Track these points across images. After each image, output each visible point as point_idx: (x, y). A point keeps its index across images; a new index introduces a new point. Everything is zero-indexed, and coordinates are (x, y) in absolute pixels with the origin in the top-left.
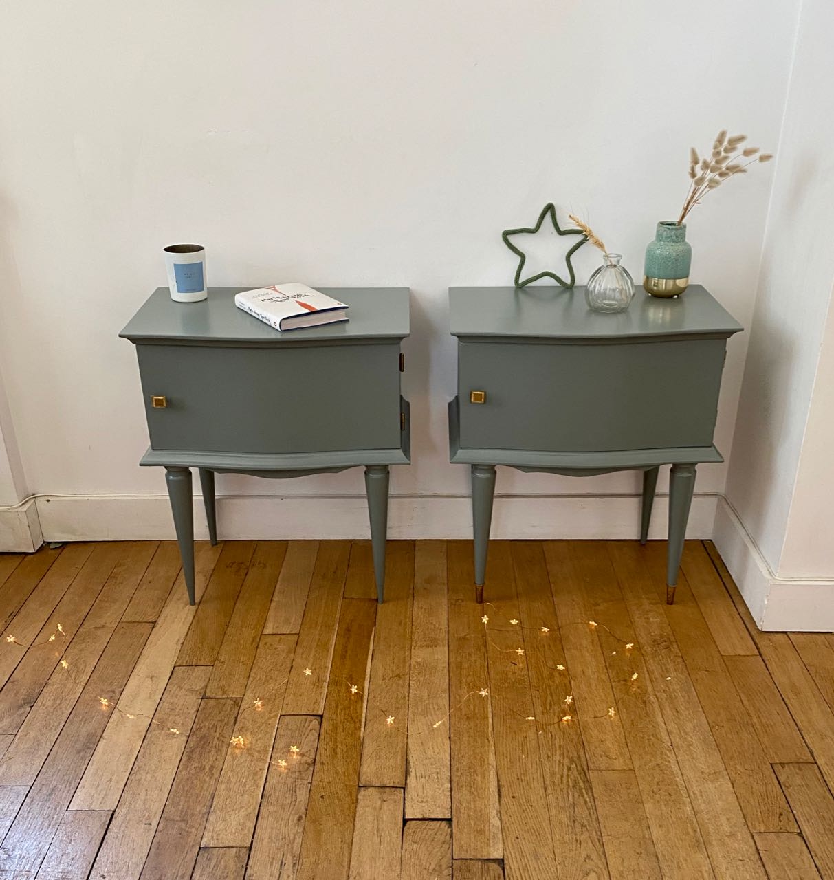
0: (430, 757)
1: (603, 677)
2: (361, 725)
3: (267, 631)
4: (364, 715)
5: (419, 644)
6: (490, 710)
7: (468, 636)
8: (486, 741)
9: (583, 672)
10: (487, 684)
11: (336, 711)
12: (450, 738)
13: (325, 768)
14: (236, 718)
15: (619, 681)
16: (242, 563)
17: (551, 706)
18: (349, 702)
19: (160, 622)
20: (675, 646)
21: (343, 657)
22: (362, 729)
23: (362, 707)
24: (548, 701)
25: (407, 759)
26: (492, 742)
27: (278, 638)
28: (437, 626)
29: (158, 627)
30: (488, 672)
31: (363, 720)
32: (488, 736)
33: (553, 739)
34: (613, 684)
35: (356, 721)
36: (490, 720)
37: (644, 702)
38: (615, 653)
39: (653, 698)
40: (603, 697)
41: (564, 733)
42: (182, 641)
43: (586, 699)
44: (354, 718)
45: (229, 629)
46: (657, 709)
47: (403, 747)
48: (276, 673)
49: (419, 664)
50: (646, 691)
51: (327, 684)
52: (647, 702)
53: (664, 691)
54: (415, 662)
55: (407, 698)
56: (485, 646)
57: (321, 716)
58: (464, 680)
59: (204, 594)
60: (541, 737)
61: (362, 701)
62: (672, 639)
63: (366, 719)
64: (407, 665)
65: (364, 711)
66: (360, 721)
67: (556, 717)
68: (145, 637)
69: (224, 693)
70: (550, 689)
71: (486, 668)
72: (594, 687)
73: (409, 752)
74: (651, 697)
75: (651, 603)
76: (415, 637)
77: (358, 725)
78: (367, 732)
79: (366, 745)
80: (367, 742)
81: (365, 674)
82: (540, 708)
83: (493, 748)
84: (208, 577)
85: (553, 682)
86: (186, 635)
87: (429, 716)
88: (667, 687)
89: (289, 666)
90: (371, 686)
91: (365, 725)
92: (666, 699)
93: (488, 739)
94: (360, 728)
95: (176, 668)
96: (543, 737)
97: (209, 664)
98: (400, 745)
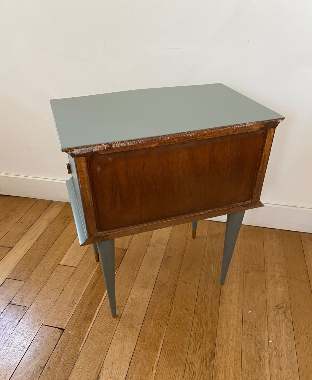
0: (113, 376)
1: (239, 329)
2: (83, 341)
3: (61, 263)
4: (87, 333)
5: (138, 284)
6: (161, 344)
7: (166, 284)
8: (151, 370)
9: (227, 324)
10: (166, 323)
11: (74, 327)
12: (130, 362)
13: (49, 372)
14: (19, 321)
15: (248, 335)
16: (69, 217)
17: (200, 348)
18: (83, 322)
19: (14, 248)
20: (289, 312)
21: (93, 288)
22: (82, 344)
23: (88, 327)
24: (199, 344)
25: (99, 375)
26: (154, 372)
27: (65, 268)
28: (152, 273)
29: (12, 250)
30: (170, 313)
31: (85, 338)
32: (153, 366)
33: (194, 376)
34: (244, 337)
35: (81, 337)
36: (159, 352)
37: (260, 357)
38: (250, 312)
39: (266, 354)
40: (235, 347)
41: (202, 373)
42: (18, 262)
43: (223, 346)
44: (81, 335)
45: (44, 257)
46: (267, 364)
47: (100, 364)
48: (54, 292)
49: (132, 299)
50: (264, 346)
51: (76, 306)
52: (262, 357)
53: (275, 348)
54: (131, 297)
55: (117, 325)
56: (174, 293)
57: (63, 330)
58: (154, 317)
59: (42, 234)
60: (186, 374)
61: (90, 322)
62: (289, 306)
63: (87, 337)
64: (126, 299)
65: (89, 330)
66: (83, 338)
67: (200, 358)
68: (3, 256)
69: (22, 301)
70: (203, 334)
71: (169, 310)
72: (230, 337)
73: (102, 369)
74: (266, 353)
75: (281, 276)
76: (137, 279)
77: (81, 340)
78: (84, 347)
79: (80, 358)
80: (81, 355)
81: (100, 302)
82: (193, 348)
83: (154, 377)
84: (49, 223)
85: (207, 328)
86: (22, 258)
87: (125, 342)
88: (278, 346)
89: (63, 289)
90: (100, 312)
91: (85, 342)
92: (275, 356)
93: (153, 369)
94: (81, 344)
95: (7, 279)
96: (187, 375)
97: (24, 280)
98: (99, 363)
